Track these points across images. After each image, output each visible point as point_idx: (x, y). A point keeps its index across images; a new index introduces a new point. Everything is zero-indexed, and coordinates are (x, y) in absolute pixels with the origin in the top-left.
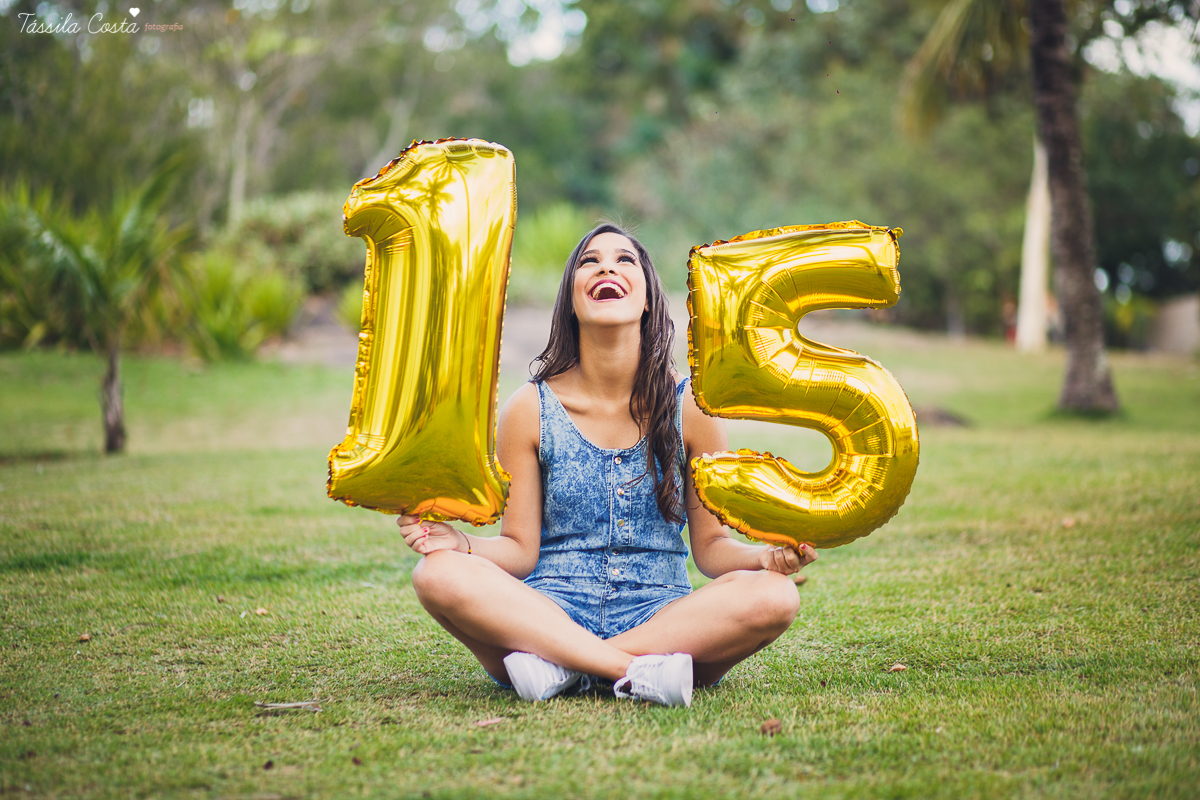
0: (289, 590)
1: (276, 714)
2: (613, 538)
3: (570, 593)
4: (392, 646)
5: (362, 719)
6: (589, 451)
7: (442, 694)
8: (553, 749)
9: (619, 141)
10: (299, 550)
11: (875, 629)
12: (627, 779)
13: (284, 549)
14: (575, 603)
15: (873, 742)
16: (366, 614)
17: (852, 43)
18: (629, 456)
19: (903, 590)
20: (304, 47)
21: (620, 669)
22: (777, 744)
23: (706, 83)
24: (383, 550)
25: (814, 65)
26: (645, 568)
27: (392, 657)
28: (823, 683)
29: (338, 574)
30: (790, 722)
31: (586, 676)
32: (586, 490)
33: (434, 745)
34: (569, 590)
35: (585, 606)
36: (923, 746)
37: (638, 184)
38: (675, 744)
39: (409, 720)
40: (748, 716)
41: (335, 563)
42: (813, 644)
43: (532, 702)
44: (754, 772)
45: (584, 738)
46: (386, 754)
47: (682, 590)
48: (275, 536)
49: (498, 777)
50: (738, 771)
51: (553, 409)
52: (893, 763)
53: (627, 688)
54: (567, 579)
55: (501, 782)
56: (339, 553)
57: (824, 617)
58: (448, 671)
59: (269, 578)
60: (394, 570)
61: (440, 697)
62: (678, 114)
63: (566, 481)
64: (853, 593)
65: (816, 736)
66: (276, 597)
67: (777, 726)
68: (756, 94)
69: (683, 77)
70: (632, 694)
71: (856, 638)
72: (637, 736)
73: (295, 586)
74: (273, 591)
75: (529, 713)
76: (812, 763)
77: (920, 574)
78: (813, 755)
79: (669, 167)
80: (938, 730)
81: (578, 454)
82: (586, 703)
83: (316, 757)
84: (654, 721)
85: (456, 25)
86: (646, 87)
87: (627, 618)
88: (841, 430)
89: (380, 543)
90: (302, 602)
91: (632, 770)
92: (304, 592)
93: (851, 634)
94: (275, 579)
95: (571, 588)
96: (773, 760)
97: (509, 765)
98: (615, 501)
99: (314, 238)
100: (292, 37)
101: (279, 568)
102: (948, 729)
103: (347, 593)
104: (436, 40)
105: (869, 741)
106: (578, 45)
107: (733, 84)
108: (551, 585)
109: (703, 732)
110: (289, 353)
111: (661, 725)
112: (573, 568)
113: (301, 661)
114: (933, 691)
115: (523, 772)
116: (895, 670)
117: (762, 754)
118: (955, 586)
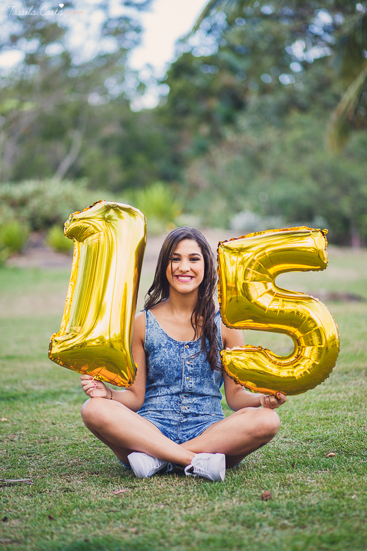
0: (18, 406)
1: (10, 485)
2: (184, 387)
3: (161, 419)
4: (70, 442)
5: (54, 489)
6: (172, 343)
7: (95, 473)
8: (153, 509)
9: (187, 150)
10: (24, 382)
11: (319, 431)
12: (191, 529)
13: (16, 381)
14: (165, 424)
15: (320, 504)
16: (57, 422)
17: (302, 100)
18: (193, 345)
19: (333, 406)
20: (28, 107)
21: (188, 460)
22: (269, 507)
23: (229, 120)
24: (66, 382)
25: (283, 111)
26: (200, 405)
27: (70, 449)
28: (293, 466)
29: (43, 397)
30: (276, 491)
31: (170, 464)
32: (170, 363)
33: (91, 507)
34: (161, 417)
35: (170, 425)
36: (346, 507)
37: (197, 172)
38: (216, 507)
39: (79, 490)
40: (254, 488)
41: (42, 389)
42: (287, 440)
43: (142, 479)
44: (257, 524)
45: (169, 502)
46: (66, 512)
47: (220, 417)
48: (12, 373)
49: (124, 528)
50: (249, 524)
51: (153, 323)
52: (330, 518)
53: (191, 470)
54: (160, 412)
55: (126, 531)
56: (43, 384)
57: (293, 423)
58: (99, 458)
59: (8, 399)
60: (72, 394)
61: (95, 475)
62: (217, 137)
63: (160, 358)
64: (307, 408)
65: (290, 500)
66: (12, 410)
67: (269, 495)
68: (255, 126)
69: (218, 117)
70: (194, 474)
71: (309, 436)
72: (197, 501)
73: (22, 404)
74: (11, 407)
75: (141, 486)
76: (288, 518)
77: (341, 395)
78: (288, 513)
79: (212, 164)
80: (353, 497)
81: (166, 344)
82: (170, 479)
83: (29, 514)
84: (205, 491)
85: (104, 92)
86: (199, 122)
87: (191, 432)
88: (298, 334)
89: (65, 378)
90: (25, 413)
91: (194, 524)
92: (26, 408)
93: (307, 434)
94: (11, 399)
95: (162, 416)
96: (267, 517)
97: (130, 520)
98: (186, 367)
99: (34, 203)
100: (22, 101)
101: (14, 393)
102: (358, 495)
103: (48, 408)
104: (94, 99)
105: (317, 503)
106: (166, 101)
107: (243, 121)
108: (152, 415)
109: (231, 499)
110: (21, 262)
111: (209, 494)
112: (163, 406)
113: (23, 451)
114: (349, 470)
115: (137, 525)
116: (330, 456)
117: (261, 513)
118: (359, 403)
